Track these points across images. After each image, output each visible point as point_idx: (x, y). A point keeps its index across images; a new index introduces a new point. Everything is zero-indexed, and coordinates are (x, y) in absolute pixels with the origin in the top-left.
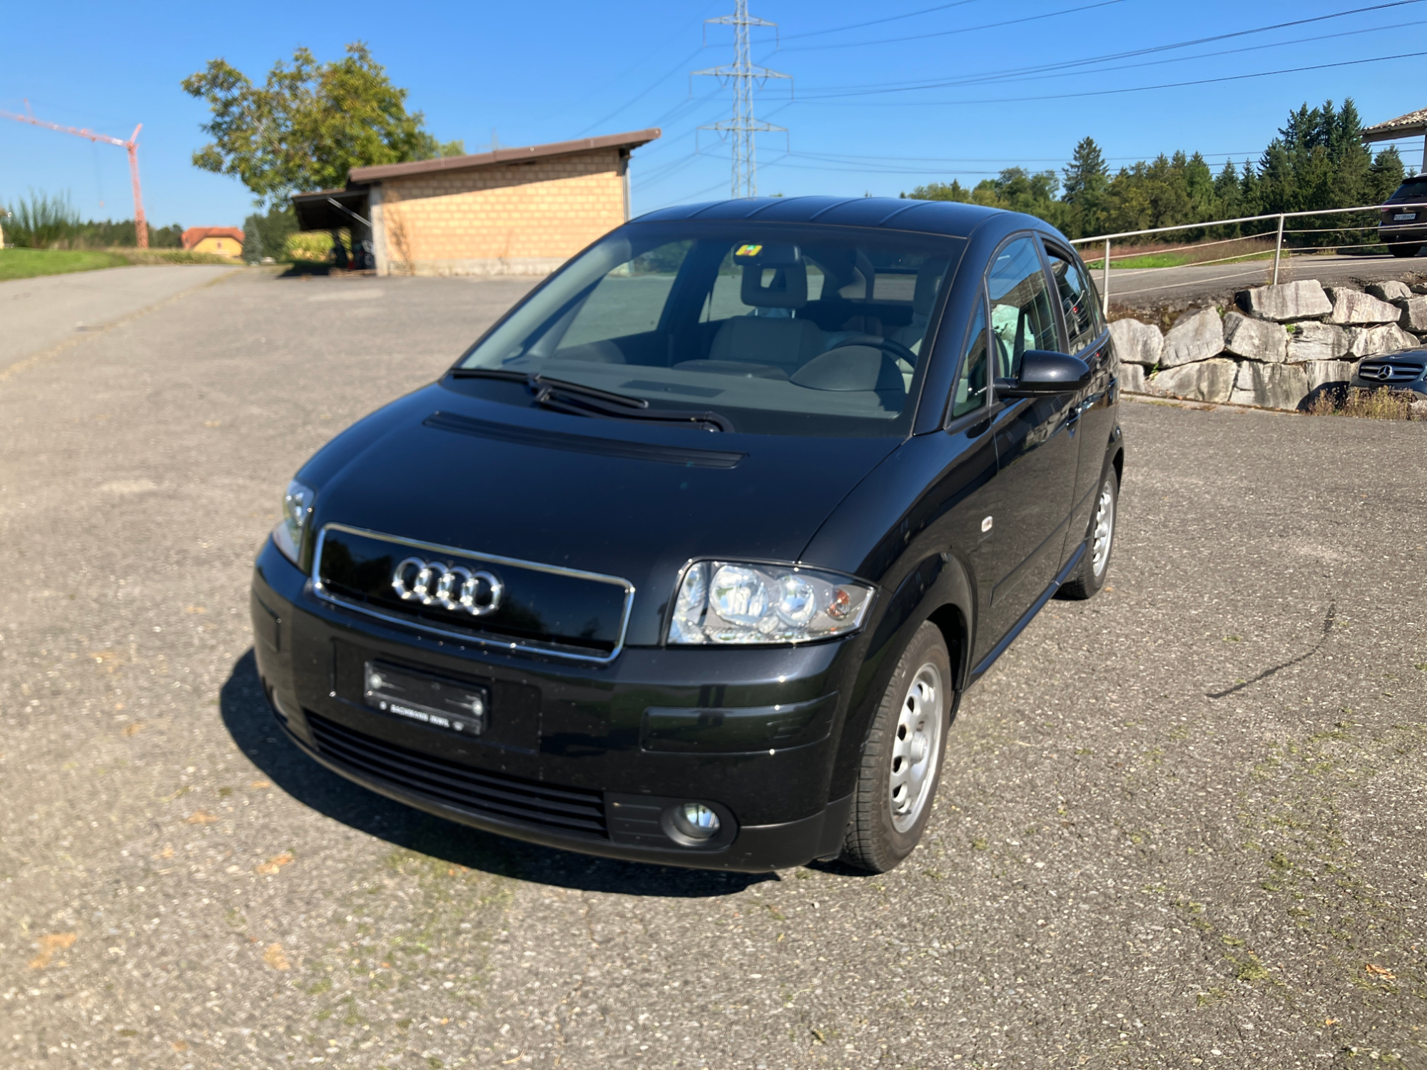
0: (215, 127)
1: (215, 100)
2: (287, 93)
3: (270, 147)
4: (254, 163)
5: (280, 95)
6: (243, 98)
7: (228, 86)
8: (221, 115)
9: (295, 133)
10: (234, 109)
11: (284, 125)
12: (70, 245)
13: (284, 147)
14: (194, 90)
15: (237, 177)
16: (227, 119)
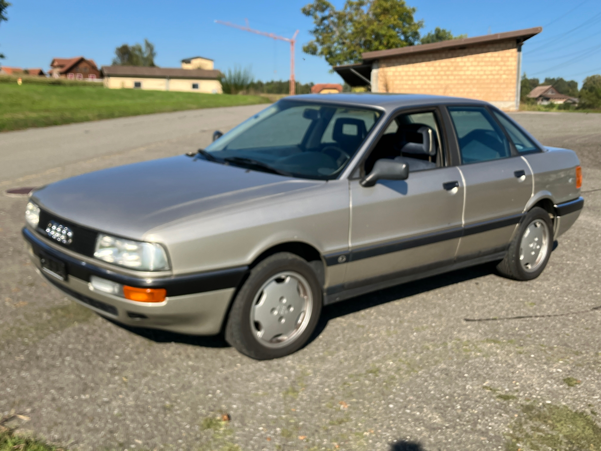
0: (316, 31)
1: (316, 18)
2: (354, 12)
3: (341, 41)
4: (333, 49)
5: (350, 13)
6: (331, 16)
7: (323, 10)
8: (319, 25)
9: (353, 34)
10: (326, 22)
11: (350, 29)
12: (248, 93)
13: (347, 41)
14: (307, 13)
15: (323, 57)
16: (322, 27)
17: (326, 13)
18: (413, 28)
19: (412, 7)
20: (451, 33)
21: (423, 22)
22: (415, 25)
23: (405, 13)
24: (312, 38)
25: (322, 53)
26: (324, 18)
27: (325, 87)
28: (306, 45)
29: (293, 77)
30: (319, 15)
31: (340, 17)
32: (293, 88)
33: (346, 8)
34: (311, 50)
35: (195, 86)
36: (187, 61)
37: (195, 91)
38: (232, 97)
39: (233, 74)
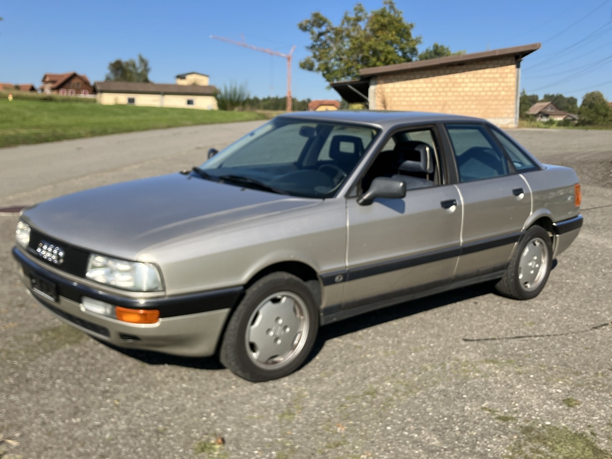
0: (313, 47)
1: (312, 33)
2: (351, 28)
3: (338, 57)
4: (330, 65)
5: (347, 29)
6: (328, 31)
7: (320, 26)
8: (316, 41)
9: (350, 50)
10: (323, 38)
11: (347, 45)
12: (243, 109)
13: (345, 57)
14: (304, 28)
15: (320, 73)
16: (319, 43)
17: (323, 29)
18: (411, 44)
19: (410, 23)
20: (450, 49)
21: (421, 38)
22: (412, 41)
23: (403, 29)
24: (309, 54)
25: (319, 69)
26: (321, 34)
27: (322, 104)
28: (303, 61)
29: (289, 93)
30: (316, 30)
31: (338, 33)
32: (289, 104)
33: (343, 24)
34: (307, 66)
35: (190, 102)
36: (182, 77)
37: (190, 107)
38: (228, 113)
39: (228, 89)
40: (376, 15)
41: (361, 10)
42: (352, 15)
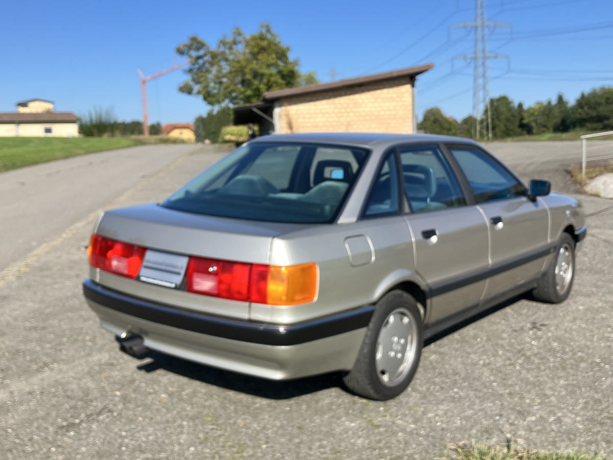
0: (190, 71)
1: (190, 57)
2: (227, 52)
3: (218, 81)
4: (210, 89)
5: (223, 53)
6: (205, 55)
7: (198, 49)
8: (193, 64)
9: (230, 72)
10: (201, 61)
11: (226, 68)
12: (113, 135)
13: (225, 80)
14: (180, 52)
15: (201, 97)
16: (197, 66)
17: (201, 52)
18: (289, 66)
22: (290, 63)
23: (279, 52)
24: (187, 78)
25: (199, 93)
26: (199, 58)
28: (182, 85)
30: (194, 54)
31: (214, 56)
32: (147, 129)
33: (219, 47)
34: (186, 90)
35: (48, 131)
36: (24, 105)
37: (49, 135)
38: (94, 141)
39: (94, 118)
40: (254, 39)
41: (240, 34)
42: (229, 39)
